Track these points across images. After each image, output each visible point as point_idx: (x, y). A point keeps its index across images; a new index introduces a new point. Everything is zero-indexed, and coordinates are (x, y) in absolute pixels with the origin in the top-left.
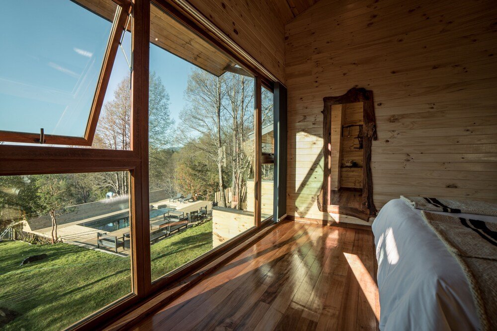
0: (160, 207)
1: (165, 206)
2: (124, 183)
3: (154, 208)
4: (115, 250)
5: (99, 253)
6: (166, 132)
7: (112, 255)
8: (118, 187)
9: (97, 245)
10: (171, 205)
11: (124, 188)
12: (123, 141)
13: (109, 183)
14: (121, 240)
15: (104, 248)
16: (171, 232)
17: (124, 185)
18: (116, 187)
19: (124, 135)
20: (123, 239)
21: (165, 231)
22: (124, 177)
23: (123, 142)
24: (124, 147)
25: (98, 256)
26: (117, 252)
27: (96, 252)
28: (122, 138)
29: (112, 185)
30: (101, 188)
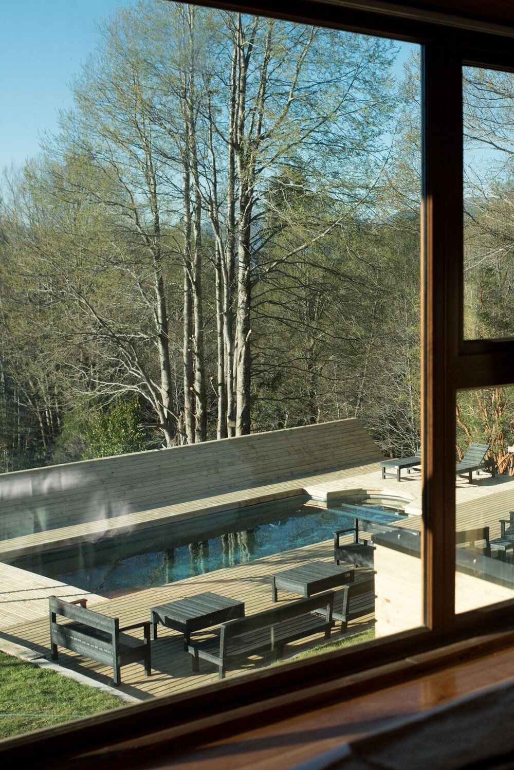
0: (335, 500)
1: (358, 498)
2: (191, 383)
3: (309, 503)
4: (110, 672)
5: (53, 679)
6: (378, 142)
7: (98, 690)
8: (166, 402)
9: (49, 646)
10: (386, 492)
11: (193, 403)
12: (188, 188)
13: (133, 381)
14: (139, 634)
15: (73, 663)
16: (350, 617)
17: (192, 394)
18: (159, 397)
19: (190, 163)
20: (147, 634)
21: (323, 613)
22: (190, 354)
23: (187, 199)
24: (189, 215)
25: (45, 692)
26: (118, 685)
27: (41, 676)
28: (178, 179)
29: (144, 387)
30: (101, 399)
